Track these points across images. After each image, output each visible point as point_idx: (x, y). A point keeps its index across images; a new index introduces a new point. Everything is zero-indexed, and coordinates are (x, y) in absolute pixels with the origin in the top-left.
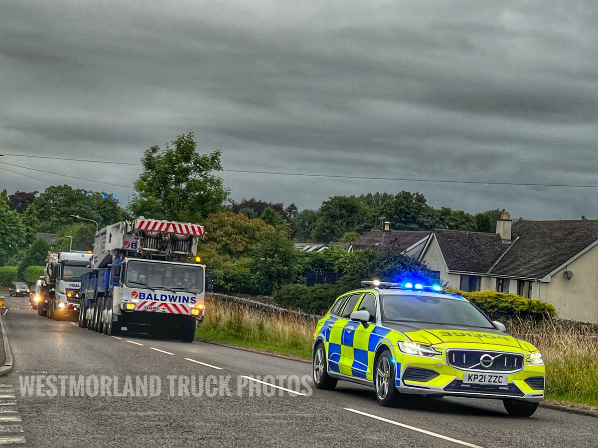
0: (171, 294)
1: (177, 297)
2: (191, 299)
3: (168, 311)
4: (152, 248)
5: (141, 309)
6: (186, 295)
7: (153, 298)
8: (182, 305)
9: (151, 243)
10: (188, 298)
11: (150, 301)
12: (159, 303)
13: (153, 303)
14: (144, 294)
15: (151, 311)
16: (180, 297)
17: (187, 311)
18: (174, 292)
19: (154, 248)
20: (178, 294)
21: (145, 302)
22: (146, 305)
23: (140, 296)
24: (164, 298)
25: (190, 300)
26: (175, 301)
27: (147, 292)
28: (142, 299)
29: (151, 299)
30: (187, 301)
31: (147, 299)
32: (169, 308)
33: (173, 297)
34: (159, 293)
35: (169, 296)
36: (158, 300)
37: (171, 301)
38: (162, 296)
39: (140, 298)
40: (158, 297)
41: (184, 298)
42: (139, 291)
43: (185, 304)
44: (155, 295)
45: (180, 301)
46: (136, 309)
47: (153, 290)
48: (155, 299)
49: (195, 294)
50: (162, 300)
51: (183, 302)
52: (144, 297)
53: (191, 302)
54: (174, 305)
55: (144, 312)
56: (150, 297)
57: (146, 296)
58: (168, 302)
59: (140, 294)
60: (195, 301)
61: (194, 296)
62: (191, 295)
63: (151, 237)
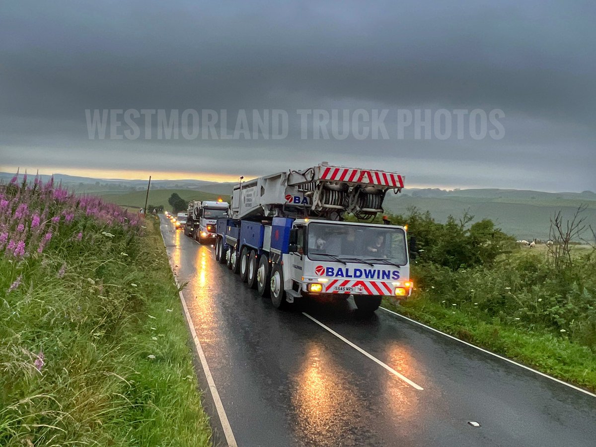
0: (368, 268)
1: (375, 271)
2: (394, 274)
3: (365, 292)
4: (334, 205)
5: (331, 291)
6: (387, 268)
7: (344, 274)
8: (384, 284)
9: (334, 198)
10: (389, 272)
11: (341, 280)
12: (353, 281)
13: (346, 282)
14: (333, 269)
15: (343, 292)
16: (379, 271)
17: (390, 291)
18: (371, 265)
19: (337, 205)
20: (377, 267)
21: (335, 281)
22: (337, 284)
23: (328, 272)
24: (358, 273)
25: (391, 275)
26: (372, 277)
27: (336, 266)
28: (330, 275)
29: (342, 275)
30: (388, 277)
31: (336, 276)
32: (367, 288)
33: (370, 271)
34: (351, 267)
35: (365, 270)
36: (351, 276)
37: (367, 277)
38: (356, 270)
39: (327, 275)
40: (351, 273)
41: (384, 272)
42: (325, 265)
43: (386, 280)
44: (347, 270)
45: (378, 277)
46: (324, 291)
47: (345, 263)
48: (347, 276)
49: (398, 266)
50: (355, 276)
51: (383, 278)
52: (333, 274)
53: (393, 278)
54: (374, 284)
55: (335, 294)
56: (340, 273)
57: (335, 272)
58: (363, 279)
59: (328, 269)
60: (398, 277)
61: (396, 269)
62: (392, 269)
63: (333, 190)
